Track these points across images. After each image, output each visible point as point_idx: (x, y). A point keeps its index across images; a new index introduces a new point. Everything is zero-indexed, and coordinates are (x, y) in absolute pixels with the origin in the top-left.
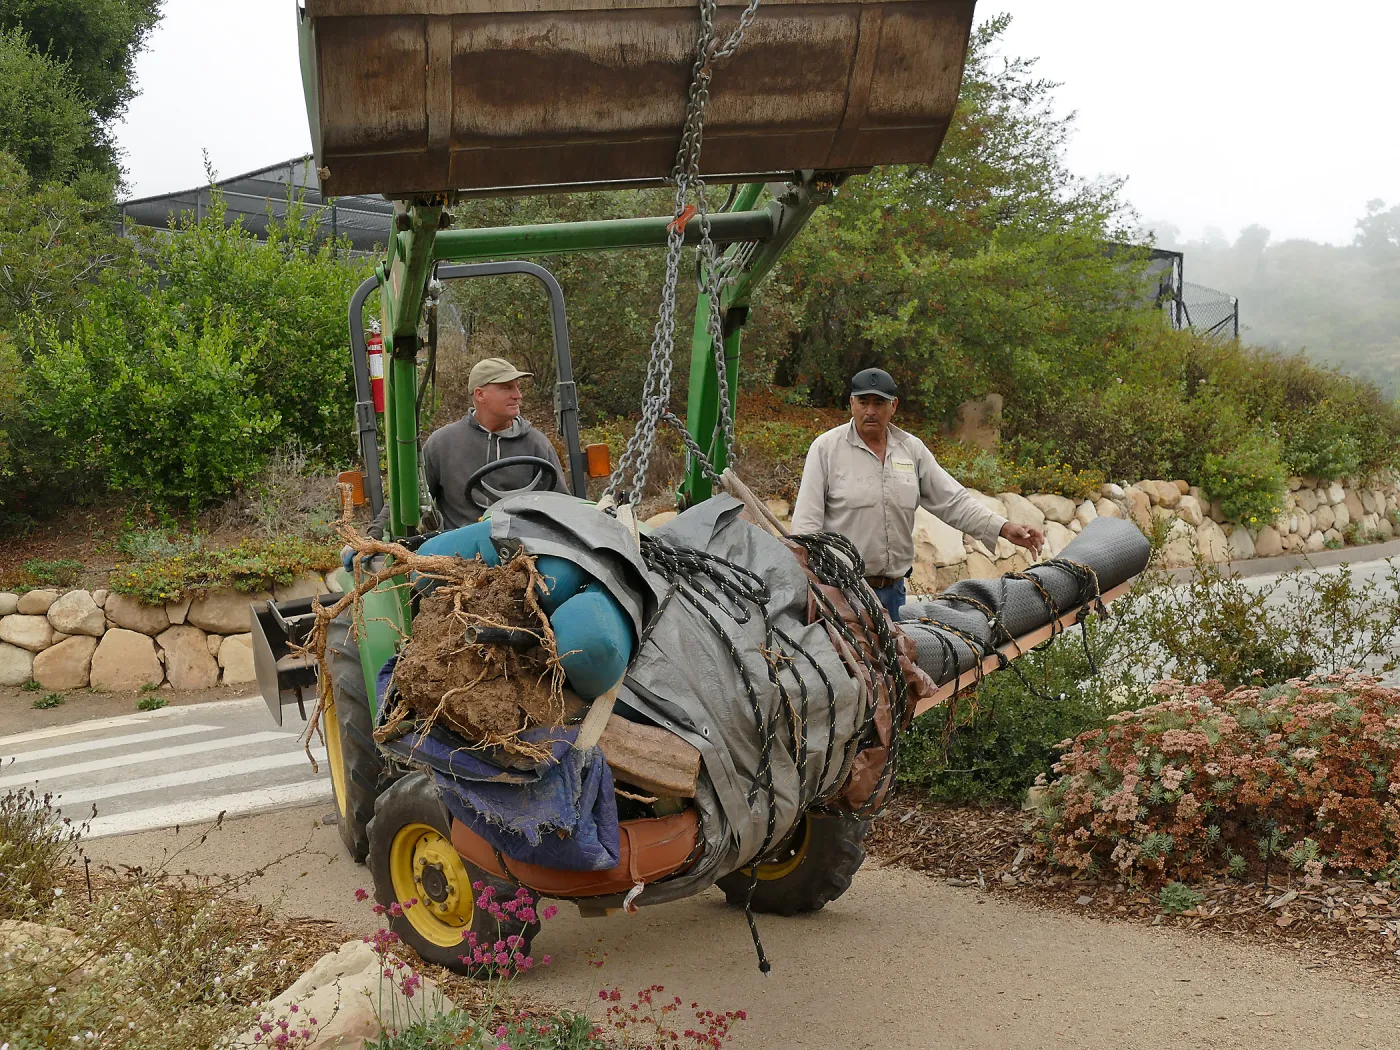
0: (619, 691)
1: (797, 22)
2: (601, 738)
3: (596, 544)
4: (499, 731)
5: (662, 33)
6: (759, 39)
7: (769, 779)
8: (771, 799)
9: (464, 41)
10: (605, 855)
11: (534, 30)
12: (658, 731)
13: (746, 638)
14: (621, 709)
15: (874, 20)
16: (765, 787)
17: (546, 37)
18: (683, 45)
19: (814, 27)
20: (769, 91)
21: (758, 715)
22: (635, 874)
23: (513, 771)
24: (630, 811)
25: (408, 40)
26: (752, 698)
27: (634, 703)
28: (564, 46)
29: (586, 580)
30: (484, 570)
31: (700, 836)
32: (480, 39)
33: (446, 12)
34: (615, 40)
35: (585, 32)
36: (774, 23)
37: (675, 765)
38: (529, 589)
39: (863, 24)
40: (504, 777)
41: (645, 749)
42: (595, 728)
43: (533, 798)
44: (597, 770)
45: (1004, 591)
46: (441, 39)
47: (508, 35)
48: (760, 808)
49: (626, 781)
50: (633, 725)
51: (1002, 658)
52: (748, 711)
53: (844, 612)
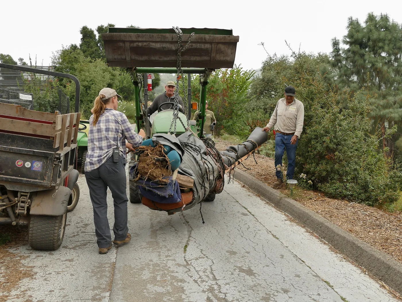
0: (178, 169)
1: (199, 45)
2: (176, 178)
3: (174, 142)
4: (159, 177)
5: (171, 45)
6: (191, 47)
7: (205, 185)
8: (205, 189)
9: (132, 45)
10: (179, 199)
11: (145, 44)
12: (186, 176)
13: (198, 158)
14: (179, 172)
15: (215, 45)
16: (203, 186)
17: (148, 45)
18: (175, 48)
19: (202, 46)
20: (195, 56)
21: (202, 173)
22: (184, 203)
23: (162, 185)
24: (182, 191)
25: (121, 44)
26: (201, 169)
27: (181, 171)
28: (151, 47)
29: (172, 149)
30: (152, 148)
31: (193, 196)
32: (135, 45)
33: (128, 40)
34: (161, 46)
35: (155, 45)
36: (194, 45)
37: (190, 182)
38: (163, 151)
39: (213, 46)
40: (160, 186)
41: (184, 179)
42: (175, 176)
43: (165, 189)
44: (176, 184)
45: (238, 148)
46: (127, 45)
47: (140, 44)
48: (203, 190)
49: (181, 186)
50: (181, 175)
51: (239, 162)
52: (200, 172)
53: (213, 153)
